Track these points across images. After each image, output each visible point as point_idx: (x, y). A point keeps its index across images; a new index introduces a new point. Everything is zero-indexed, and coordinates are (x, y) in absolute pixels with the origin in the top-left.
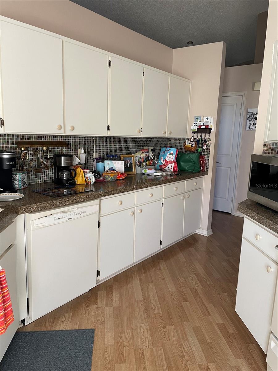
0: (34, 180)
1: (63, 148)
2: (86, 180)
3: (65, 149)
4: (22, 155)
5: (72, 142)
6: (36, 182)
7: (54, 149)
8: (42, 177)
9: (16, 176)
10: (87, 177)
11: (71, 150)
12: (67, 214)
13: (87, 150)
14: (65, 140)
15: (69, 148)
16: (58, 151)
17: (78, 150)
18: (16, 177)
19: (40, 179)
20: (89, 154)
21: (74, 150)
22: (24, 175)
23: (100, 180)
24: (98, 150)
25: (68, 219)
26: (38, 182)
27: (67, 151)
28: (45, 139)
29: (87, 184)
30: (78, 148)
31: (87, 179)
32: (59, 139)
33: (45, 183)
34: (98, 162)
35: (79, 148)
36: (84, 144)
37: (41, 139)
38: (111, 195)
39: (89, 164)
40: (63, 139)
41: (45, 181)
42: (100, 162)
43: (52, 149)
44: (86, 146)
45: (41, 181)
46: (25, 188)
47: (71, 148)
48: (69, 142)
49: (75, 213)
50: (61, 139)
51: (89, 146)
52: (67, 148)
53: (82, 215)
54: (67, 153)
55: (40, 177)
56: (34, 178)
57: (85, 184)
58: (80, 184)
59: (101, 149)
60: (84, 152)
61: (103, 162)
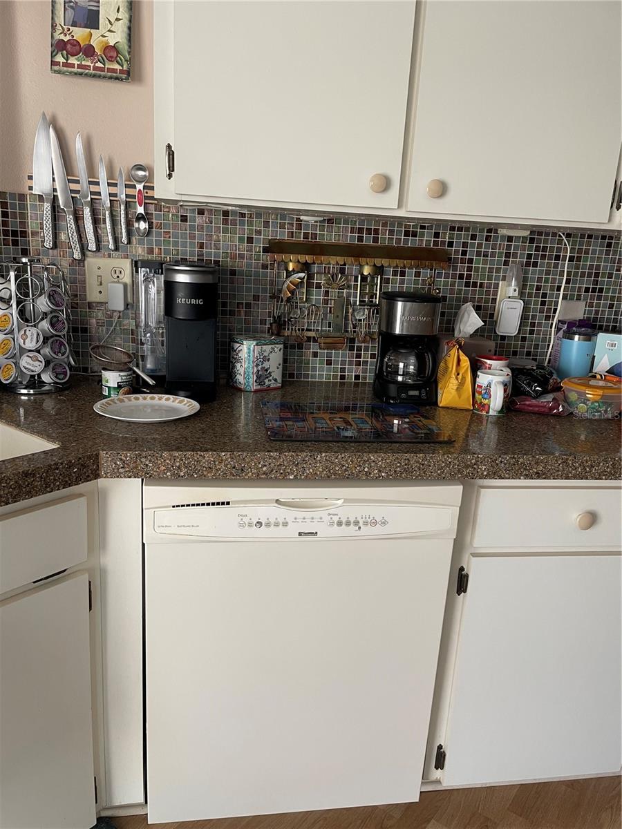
0: (321, 369)
1: (439, 275)
2: (477, 394)
3: (447, 276)
4: (286, 285)
5: (478, 254)
6: (328, 376)
7: (403, 274)
8: (351, 363)
9: (239, 349)
10: (478, 386)
11: (467, 285)
12: (300, 514)
13: (538, 288)
14: (451, 244)
15: (461, 277)
16: (416, 282)
17: (497, 286)
18: (239, 351)
19: (343, 370)
20: (543, 303)
21: (481, 284)
22: (268, 348)
23: (539, 406)
24: (587, 290)
25: (300, 534)
26: (335, 377)
27: (453, 284)
28: (375, 240)
29: (476, 412)
30: (497, 278)
31: (480, 393)
32: (425, 240)
33: (356, 385)
34: (569, 335)
35: (504, 279)
36: (528, 264)
37: (360, 239)
38: (527, 477)
39: (537, 339)
40: (443, 242)
41: (357, 377)
42: (577, 337)
43: (395, 273)
44: (533, 273)
45: (343, 377)
46: (269, 389)
47: (469, 277)
48: (464, 253)
49: (336, 519)
50: (436, 243)
51: (548, 273)
52: (454, 276)
53: (366, 530)
54: (452, 292)
55: (343, 363)
56: (321, 362)
57: (468, 410)
58: (450, 405)
59: (601, 290)
60: (516, 294)
61: (589, 337)
